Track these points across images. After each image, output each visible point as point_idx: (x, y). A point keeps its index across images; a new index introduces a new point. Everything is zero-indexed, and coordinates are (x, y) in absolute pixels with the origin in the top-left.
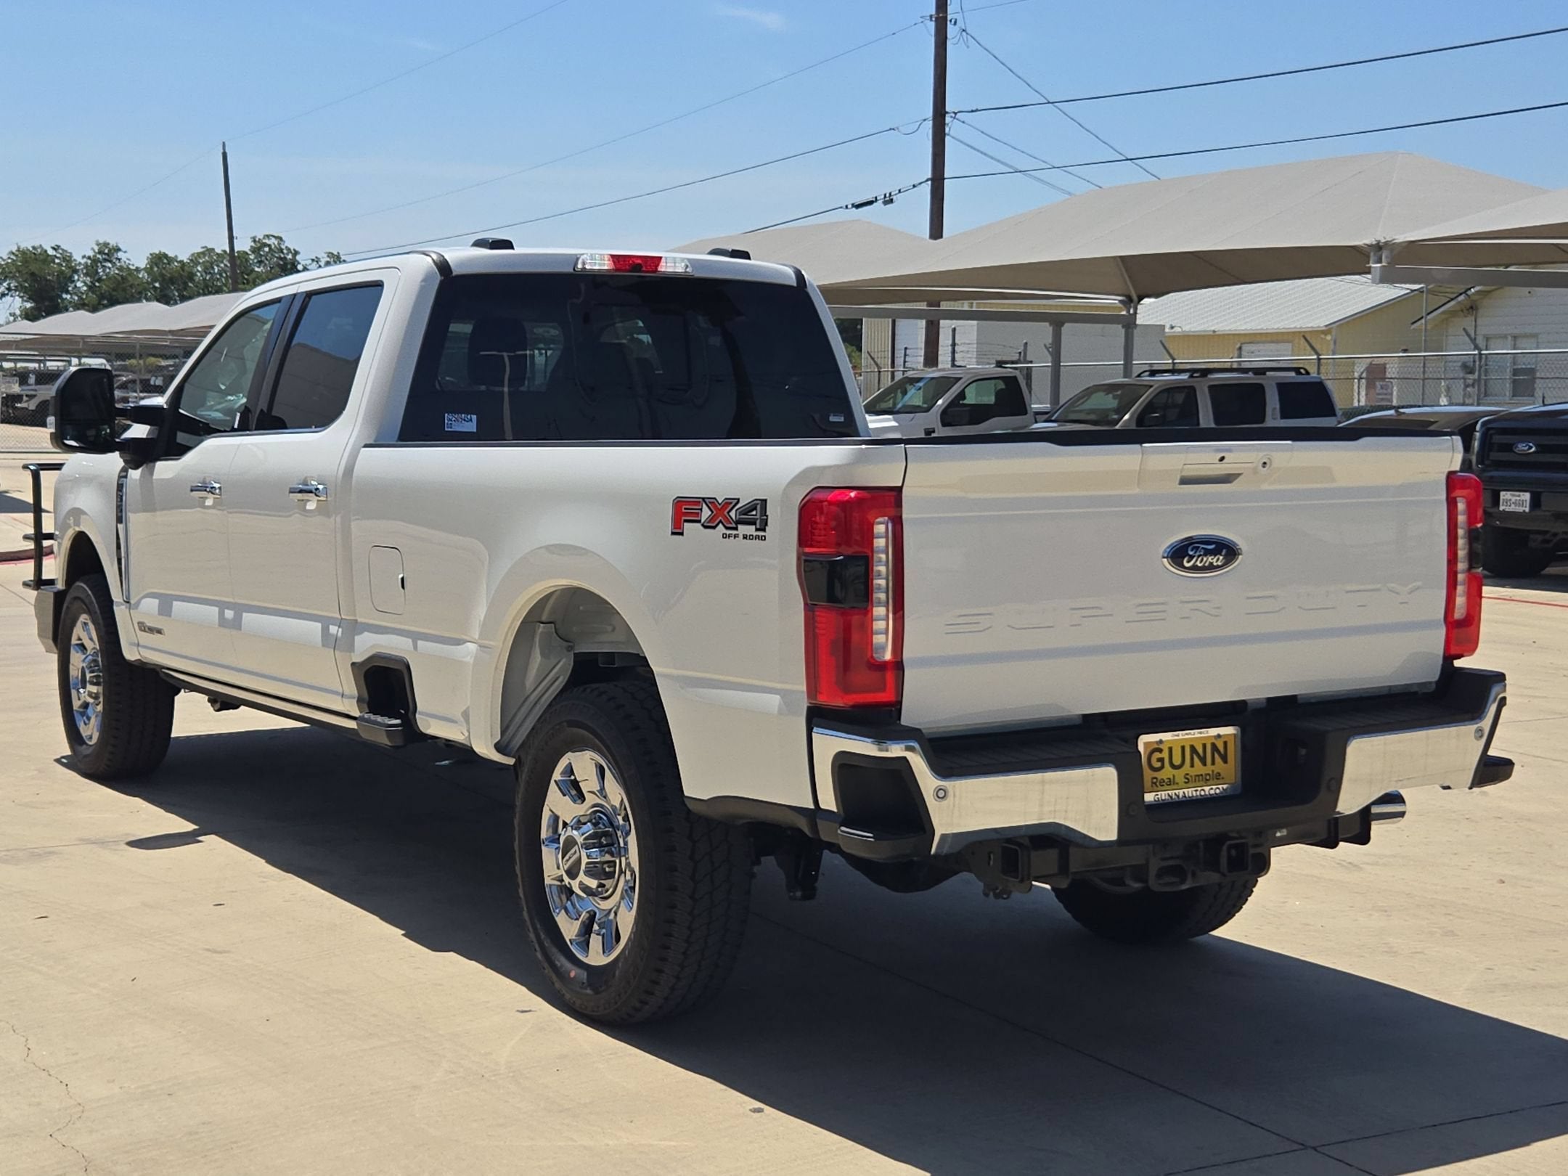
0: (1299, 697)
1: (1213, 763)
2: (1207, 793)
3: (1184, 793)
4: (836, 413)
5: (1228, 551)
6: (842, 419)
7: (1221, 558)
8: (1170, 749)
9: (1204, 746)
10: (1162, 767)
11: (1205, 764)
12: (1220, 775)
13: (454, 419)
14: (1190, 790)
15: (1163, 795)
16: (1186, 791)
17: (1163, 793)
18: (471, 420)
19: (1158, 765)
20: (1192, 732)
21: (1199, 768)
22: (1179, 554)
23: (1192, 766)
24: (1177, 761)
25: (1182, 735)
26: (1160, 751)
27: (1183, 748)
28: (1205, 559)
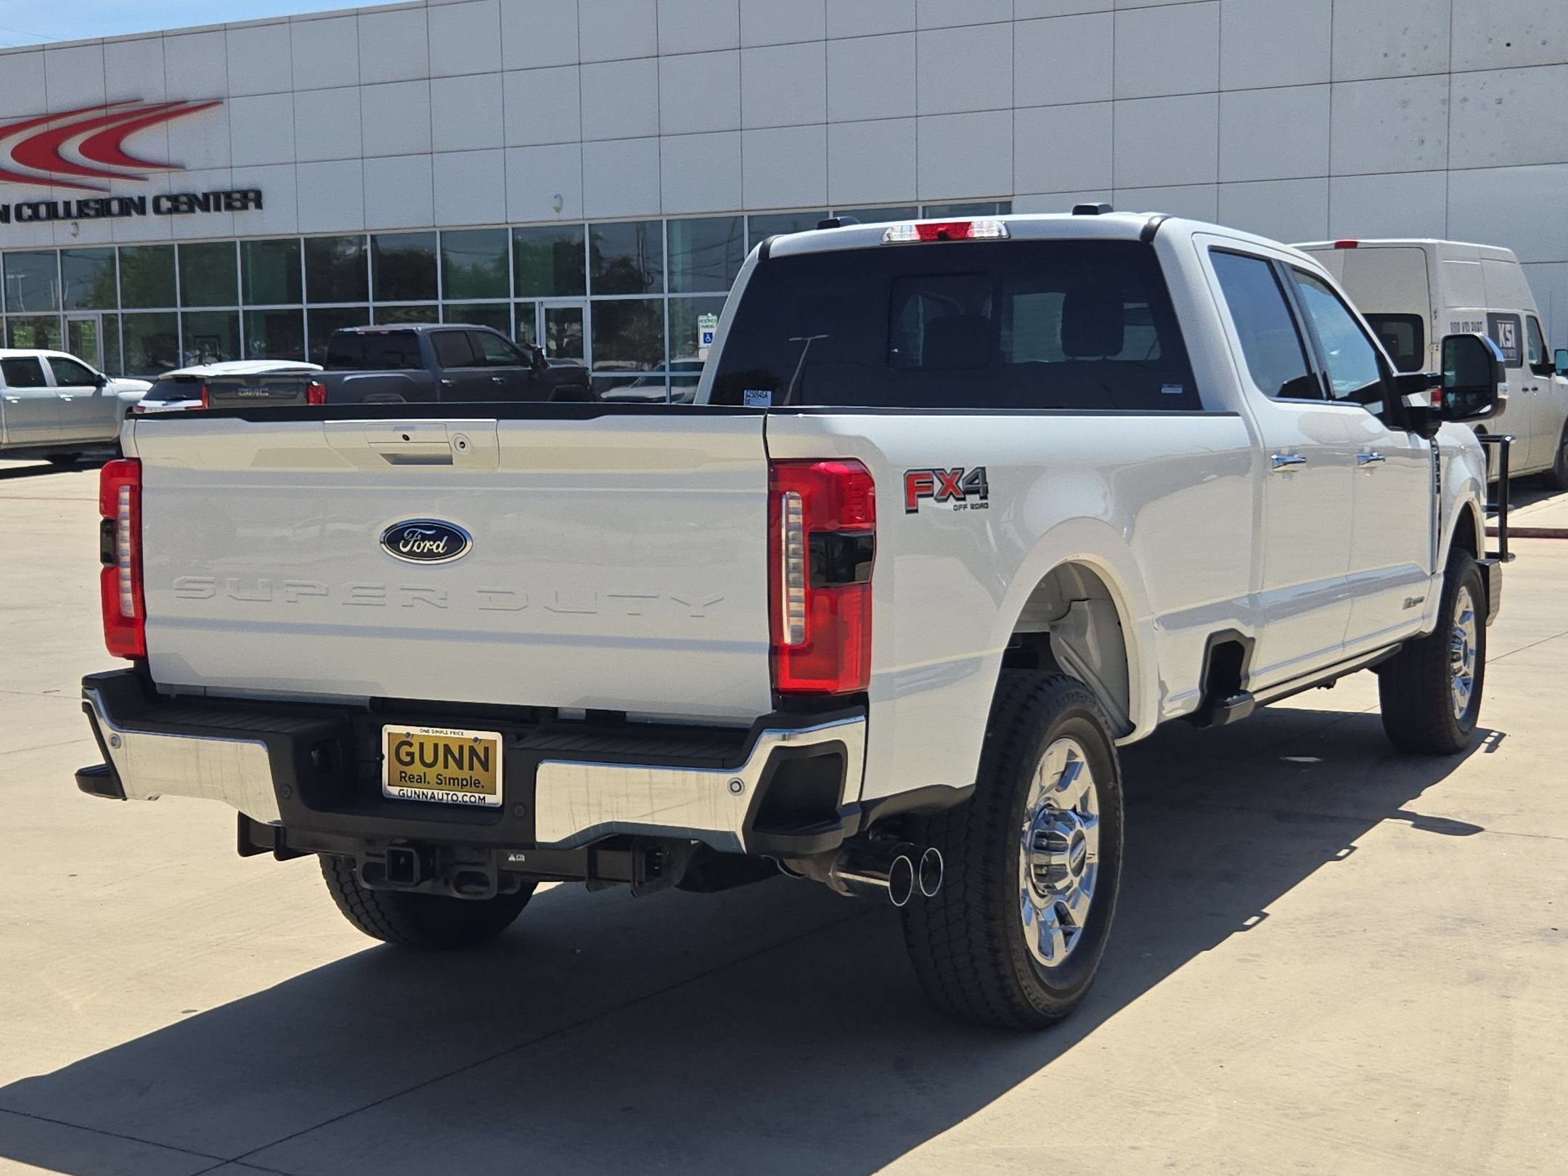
0: (627, 714)
1: (471, 768)
2: (460, 799)
3: (433, 793)
4: (1172, 383)
5: (453, 539)
6: (1179, 390)
7: (442, 545)
8: (421, 745)
9: (461, 748)
10: (412, 762)
11: (461, 767)
12: (479, 783)
13: (752, 395)
14: (441, 792)
15: (409, 792)
16: (436, 792)
17: (410, 789)
18: (766, 396)
19: (408, 759)
20: (444, 730)
21: (453, 771)
22: (395, 537)
23: (446, 767)
24: (429, 758)
25: (433, 732)
26: (411, 745)
27: (436, 746)
28: (422, 545)
